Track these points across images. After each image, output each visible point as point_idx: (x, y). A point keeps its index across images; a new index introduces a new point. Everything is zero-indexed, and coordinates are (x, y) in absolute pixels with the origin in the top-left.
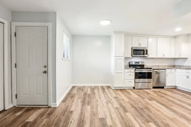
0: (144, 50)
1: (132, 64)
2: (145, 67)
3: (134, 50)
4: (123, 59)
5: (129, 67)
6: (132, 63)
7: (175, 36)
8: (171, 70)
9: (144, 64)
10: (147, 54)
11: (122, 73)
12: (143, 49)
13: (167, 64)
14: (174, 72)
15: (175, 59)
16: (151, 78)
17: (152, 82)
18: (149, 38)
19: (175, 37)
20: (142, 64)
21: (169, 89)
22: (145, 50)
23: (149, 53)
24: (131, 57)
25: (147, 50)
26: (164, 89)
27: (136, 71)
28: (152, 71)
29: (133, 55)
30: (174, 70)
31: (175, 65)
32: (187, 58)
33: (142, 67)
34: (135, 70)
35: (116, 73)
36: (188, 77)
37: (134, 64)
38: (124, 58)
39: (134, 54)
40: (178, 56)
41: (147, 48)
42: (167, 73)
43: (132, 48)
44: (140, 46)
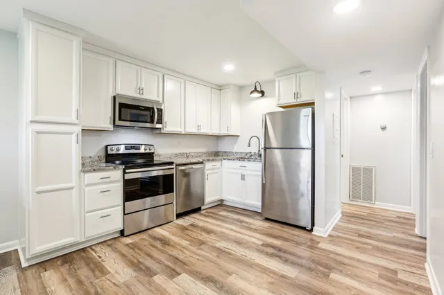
0: (153, 108)
1: (114, 152)
2: (156, 159)
3: (120, 104)
4: (74, 136)
5: (107, 162)
6: (115, 147)
7: (220, 86)
8: (214, 163)
9: (152, 151)
10: (160, 121)
11: (72, 188)
12: (151, 106)
13: (204, 150)
14: (219, 168)
15: (218, 137)
16: (173, 192)
17: (175, 203)
18: (166, 77)
19: (220, 88)
20: (148, 151)
21: (211, 210)
22: (156, 110)
23: (165, 118)
24: (111, 127)
25: (160, 111)
26: (201, 214)
27: (128, 177)
28: (174, 172)
29: (118, 122)
30: (218, 164)
31: (218, 152)
32: (239, 136)
33: (148, 159)
34: (124, 173)
35: (38, 193)
36: (243, 178)
37: (122, 150)
38: (78, 129)
39: (120, 119)
40: (223, 132)
41: (161, 104)
42: (207, 172)
43: (114, 97)
44: (142, 97)
